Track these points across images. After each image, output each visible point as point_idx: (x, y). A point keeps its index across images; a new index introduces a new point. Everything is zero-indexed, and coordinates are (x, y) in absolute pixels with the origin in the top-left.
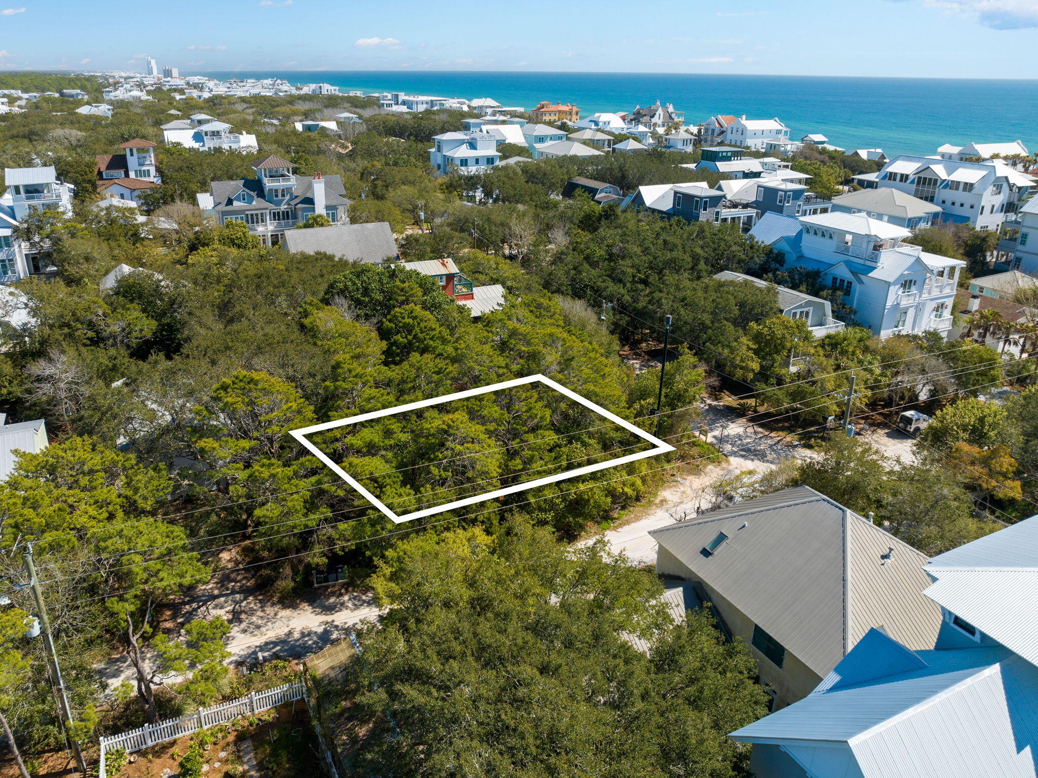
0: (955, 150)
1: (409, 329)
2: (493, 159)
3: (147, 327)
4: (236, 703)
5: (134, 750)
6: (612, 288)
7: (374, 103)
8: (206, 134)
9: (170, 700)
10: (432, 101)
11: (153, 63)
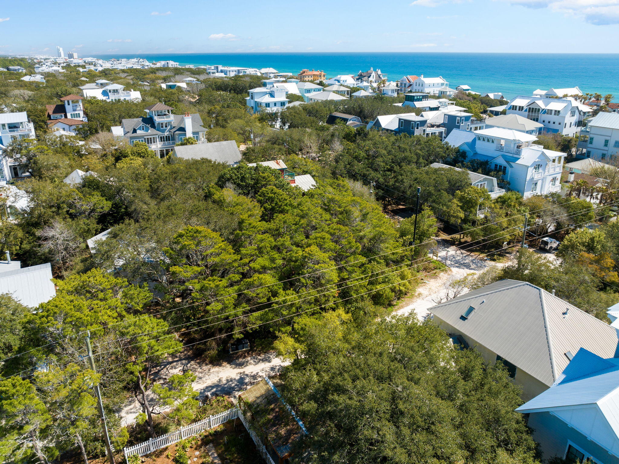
0: (543, 92)
1: (271, 200)
2: (284, 103)
3: (106, 205)
4: (199, 423)
5: (143, 454)
6: (373, 174)
7: (203, 72)
8: (110, 91)
9: (160, 423)
10: (239, 70)
11: (61, 50)
